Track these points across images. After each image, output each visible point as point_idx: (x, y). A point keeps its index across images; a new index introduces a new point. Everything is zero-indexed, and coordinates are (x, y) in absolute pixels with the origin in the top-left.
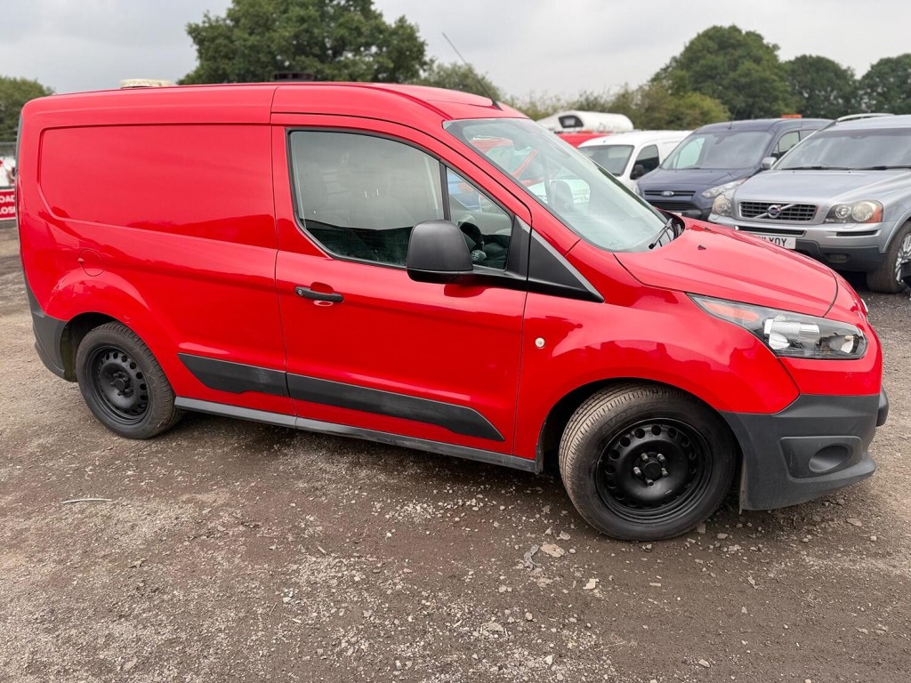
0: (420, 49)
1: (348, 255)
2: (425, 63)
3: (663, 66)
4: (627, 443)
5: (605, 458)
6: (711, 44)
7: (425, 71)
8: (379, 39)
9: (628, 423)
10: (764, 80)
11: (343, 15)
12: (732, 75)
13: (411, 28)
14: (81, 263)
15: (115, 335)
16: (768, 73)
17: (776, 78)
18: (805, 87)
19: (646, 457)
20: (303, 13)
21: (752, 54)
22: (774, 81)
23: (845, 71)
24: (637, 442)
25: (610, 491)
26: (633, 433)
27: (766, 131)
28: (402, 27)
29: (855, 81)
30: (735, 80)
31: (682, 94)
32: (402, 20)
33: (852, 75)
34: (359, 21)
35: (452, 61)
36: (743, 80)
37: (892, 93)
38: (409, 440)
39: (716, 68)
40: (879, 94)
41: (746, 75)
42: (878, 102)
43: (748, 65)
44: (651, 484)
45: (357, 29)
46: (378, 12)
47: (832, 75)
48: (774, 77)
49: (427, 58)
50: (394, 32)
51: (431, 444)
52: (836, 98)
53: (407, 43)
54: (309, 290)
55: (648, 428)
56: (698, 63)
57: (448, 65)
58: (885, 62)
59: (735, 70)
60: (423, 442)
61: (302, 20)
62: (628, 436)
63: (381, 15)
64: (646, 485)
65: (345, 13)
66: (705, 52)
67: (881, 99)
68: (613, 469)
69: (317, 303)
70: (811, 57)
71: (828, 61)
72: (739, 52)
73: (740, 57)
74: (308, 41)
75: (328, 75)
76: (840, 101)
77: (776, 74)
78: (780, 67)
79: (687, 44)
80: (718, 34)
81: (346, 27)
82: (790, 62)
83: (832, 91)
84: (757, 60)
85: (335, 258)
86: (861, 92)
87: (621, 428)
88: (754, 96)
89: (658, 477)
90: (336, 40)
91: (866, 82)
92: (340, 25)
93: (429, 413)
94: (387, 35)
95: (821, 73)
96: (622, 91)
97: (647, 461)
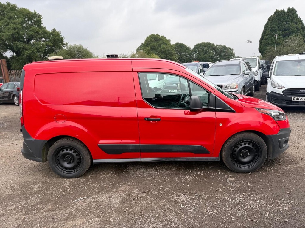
0: (62, 40)
1: (160, 107)
2: (64, 44)
3: (139, 46)
4: (238, 148)
5: (233, 152)
6: (152, 39)
7: (64, 47)
8: (46, 36)
9: (237, 142)
10: (169, 50)
11: (31, 27)
12: (160, 48)
13: (58, 32)
14: (55, 119)
15: (69, 143)
16: (170, 48)
17: (172, 50)
18: (178, 52)
19: (243, 151)
20: (15, 26)
21: (164, 42)
22: (171, 50)
23: (188, 47)
24: (240, 147)
25: (235, 160)
26: (239, 145)
27: (195, 66)
28: (54, 32)
29: (191, 50)
30: (161, 50)
31: (150, 54)
32: (54, 30)
33: (190, 48)
34: (38, 30)
35: (75, 44)
36: (163, 50)
37: (201, 53)
38: (179, 158)
39: (155, 46)
40: (197, 53)
41: (164, 49)
42: (198, 56)
43: (163, 46)
44: (246, 158)
45: (38, 32)
46: (44, 26)
47: (185, 48)
48: (171, 49)
49: (65, 42)
50: (52, 34)
51: (187, 159)
52: (187, 55)
53: (57, 38)
54: (150, 118)
55: (243, 143)
56: (150, 45)
57: (73, 45)
58: (198, 45)
59: (160, 47)
60: (184, 158)
61: (15, 29)
62: (238, 146)
63: (45, 28)
64: (244, 158)
65: (32, 26)
66: (151, 42)
67: (198, 55)
68: (235, 155)
69: (151, 122)
70: (179, 43)
71: (184, 44)
72: (161, 42)
73: (161, 43)
74: (18, 36)
75: (27, 48)
76: (188, 55)
77: (171, 48)
78: (172, 46)
79: (146, 39)
80: (154, 36)
81: (33, 32)
82: (174, 45)
83: (185, 53)
84: (166, 44)
85: (156, 108)
86: (193, 53)
87: (236, 144)
88: (166, 55)
89: (247, 156)
90: (29, 36)
91: (194, 50)
92: (30, 31)
93: (189, 149)
94: (49, 34)
95: (182, 48)
96: (132, 54)
97: (244, 152)
